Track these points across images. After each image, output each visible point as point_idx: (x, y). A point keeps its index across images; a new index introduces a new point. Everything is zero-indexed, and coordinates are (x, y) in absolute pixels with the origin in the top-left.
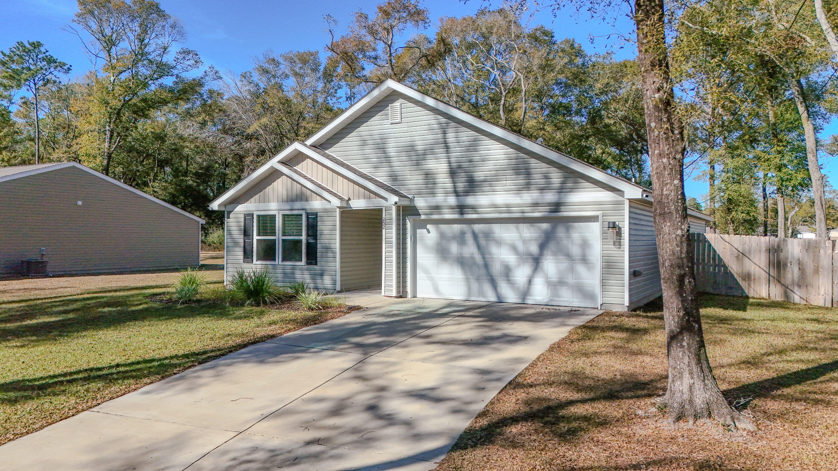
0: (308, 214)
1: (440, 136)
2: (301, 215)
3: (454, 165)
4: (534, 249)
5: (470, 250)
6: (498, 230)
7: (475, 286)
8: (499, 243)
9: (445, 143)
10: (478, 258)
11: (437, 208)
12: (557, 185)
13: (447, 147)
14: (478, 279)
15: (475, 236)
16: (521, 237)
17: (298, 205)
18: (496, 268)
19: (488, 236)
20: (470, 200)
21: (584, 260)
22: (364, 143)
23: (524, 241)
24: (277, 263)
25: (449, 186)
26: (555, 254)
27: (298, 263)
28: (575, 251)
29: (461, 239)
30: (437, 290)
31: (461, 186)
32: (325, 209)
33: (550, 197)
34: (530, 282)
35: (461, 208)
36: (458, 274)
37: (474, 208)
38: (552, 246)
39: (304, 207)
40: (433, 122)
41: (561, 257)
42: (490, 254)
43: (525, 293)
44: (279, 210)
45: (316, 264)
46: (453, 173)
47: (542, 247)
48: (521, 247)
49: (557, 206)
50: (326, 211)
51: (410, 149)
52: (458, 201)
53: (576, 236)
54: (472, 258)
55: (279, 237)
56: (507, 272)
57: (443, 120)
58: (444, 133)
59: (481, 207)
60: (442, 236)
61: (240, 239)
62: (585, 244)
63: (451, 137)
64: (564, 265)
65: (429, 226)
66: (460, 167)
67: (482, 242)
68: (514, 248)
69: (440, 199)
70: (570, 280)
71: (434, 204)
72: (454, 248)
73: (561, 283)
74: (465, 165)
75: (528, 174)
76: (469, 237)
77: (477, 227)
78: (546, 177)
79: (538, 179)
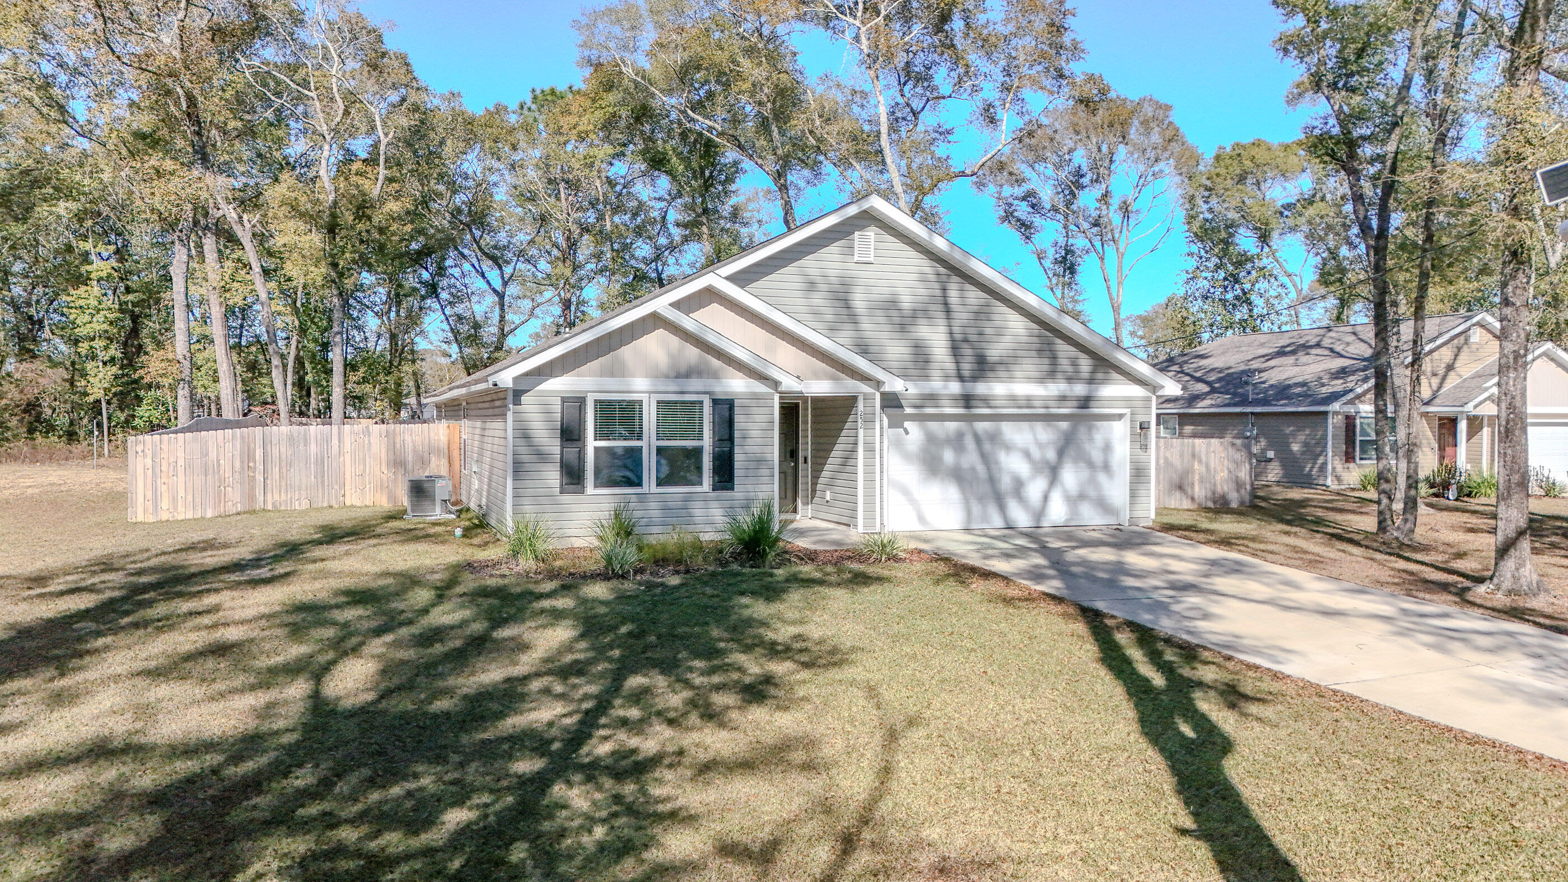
0: (715, 402)
1: (938, 292)
2: (701, 402)
3: (958, 337)
4: (1051, 455)
5: (971, 458)
6: (1009, 431)
7: (976, 509)
8: (1008, 448)
9: (946, 304)
10: (980, 468)
11: (932, 398)
12: (1086, 375)
13: (948, 311)
14: (981, 499)
15: (978, 439)
16: (1036, 439)
17: (695, 384)
18: (1006, 483)
19: (995, 438)
20: (981, 388)
21: (1106, 467)
22: (811, 286)
23: (1040, 446)
24: (645, 489)
25: (950, 366)
26: (1076, 460)
27: (697, 489)
28: (1097, 456)
29: (957, 442)
30: (921, 519)
31: (967, 368)
32: (754, 394)
33: (1080, 389)
34: (1046, 498)
35: (967, 400)
36: (953, 492)
37: (986, 400)
38: (1071, 452)
39: (708, 389)
40: (928, 270)
41: (1082, 465)
42: (997, 463)
43: (1039, 514)
44: (650, 393)
45: (732, 489)
46: (955, 349)
47: (1061, 453)
48: (1036, 453)
49: (1085, 402)
50: (756, 397)
51: (891, 304)
52: (963, 387)
53: (1098, 438)
54: (973, 469)
55: (649, 443)
56: (1019, 485)
57: (942, 270)
58: (944, 289)
59: (994, 398)
60: (931, 439)
61: (553, 446)
62: (1107, 448)
63: (953, 295)
64: (1085, 473)
65: (907, 424)
66: (966, 340)
67: (987, 446)
68: (1027, 454)
69: (936, 385)
70: (1092, 493)
71: (927, 391)
72: (948, 456)
73: (1082, 497)
74: (973, 338)
75: (1054, 358)
76: (970, 443)
77: (981, 426)
78: (1074, 363)
79: (1064, 364)
